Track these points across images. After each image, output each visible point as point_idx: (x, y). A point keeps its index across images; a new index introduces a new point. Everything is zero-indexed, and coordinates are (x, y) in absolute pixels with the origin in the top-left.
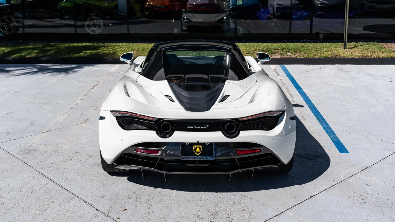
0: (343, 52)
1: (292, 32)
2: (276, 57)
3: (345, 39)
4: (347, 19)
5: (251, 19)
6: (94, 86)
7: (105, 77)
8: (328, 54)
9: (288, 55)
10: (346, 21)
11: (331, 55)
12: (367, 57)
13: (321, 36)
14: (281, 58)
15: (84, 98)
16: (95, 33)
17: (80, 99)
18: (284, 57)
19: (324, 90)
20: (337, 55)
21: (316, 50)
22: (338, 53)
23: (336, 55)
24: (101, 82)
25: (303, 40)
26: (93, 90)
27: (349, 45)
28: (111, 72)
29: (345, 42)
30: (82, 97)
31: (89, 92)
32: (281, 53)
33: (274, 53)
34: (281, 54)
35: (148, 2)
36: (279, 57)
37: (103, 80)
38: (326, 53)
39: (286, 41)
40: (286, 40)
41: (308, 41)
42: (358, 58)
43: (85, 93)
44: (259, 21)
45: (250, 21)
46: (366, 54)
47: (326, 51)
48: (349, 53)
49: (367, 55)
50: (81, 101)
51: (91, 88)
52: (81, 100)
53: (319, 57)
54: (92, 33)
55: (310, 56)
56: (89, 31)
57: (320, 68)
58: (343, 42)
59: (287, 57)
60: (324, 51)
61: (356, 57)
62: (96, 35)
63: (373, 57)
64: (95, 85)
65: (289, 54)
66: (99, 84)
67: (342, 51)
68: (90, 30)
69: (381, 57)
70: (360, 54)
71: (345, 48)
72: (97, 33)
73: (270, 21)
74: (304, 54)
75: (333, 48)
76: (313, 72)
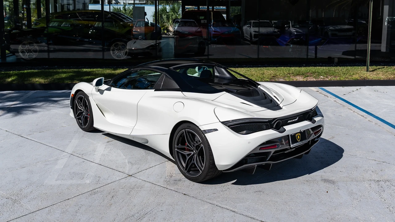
0: (368, 75)
1: (309, 57)
2: (312, 80)
3: (368, 62)
4: (370, 45)
5: (271, 45)
8: (356, 77)
10: (369, 47)
12: (391, 79)
13: (336, 60)
14: (316, 81)
16: (120, 59)
18: (319, 80)
21: (343, 73)
22: (364, 76)
23: (364, 77)
25: (319, 64)
27: (371, 68)
29: (368, 65)
33: (308, 76)
34: (315, 77)
36: (315, 80)
38: (354, 76)
39: (304, 65)
41: (324, 65)
42: (384, 80)
44: (279, 47)
45: (270, 46)
46: (390, 77)
48: (374, 76)
53: (350, 79)
54: (117, 59)
55: (342, 79)
57: (357, 90)
58: (365, 65)
59: (322, 80)
60: (352, 74)
61: (382, 79)
62: (121, 60)
65: (322, 77)
68: (115, 55)
70: (384, 77)
71: (367, 71)
72: (122, 59)
73: (288, 47)
74: (335, 77)
75: (357, 71)
76: (354, 93)
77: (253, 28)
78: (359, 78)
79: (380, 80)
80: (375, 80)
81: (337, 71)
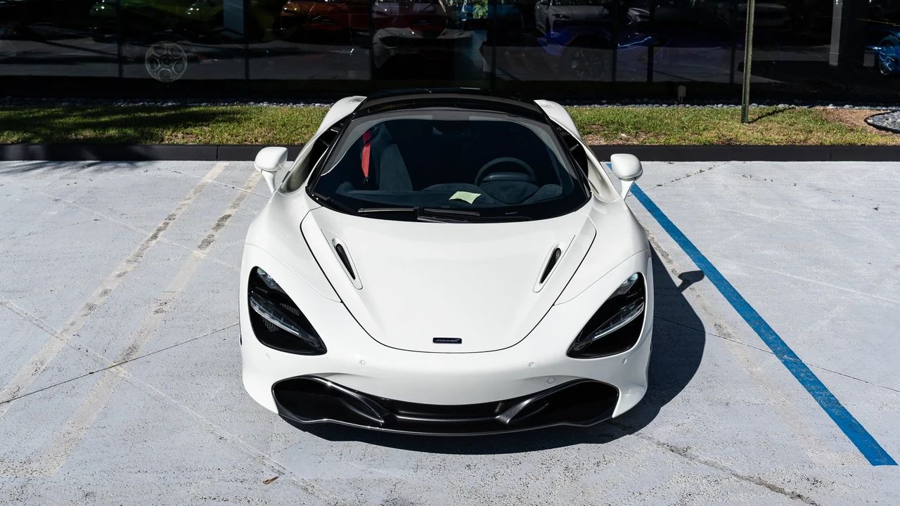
0: (742, 131)
2: (596, 142)
3: (745, 100)
6: (159, 230)
7: (189, 201)
8: (709, 136)
9: (621, 139)
11: (717, 139)
12: (797, 144)
13: (682, 91)
14: (606, 145)
15: (129, 270)
16: (168, 80)
17: (117, 273)
18: (615, 143)
19: (735, 237)
20: (730, 140)
21: (681, 125)
22: (731, 133)
23: (728, 137)
24: (177, 217)
26: (154, 242)
28: (203, 186)
29: (744, 107)
30: (123, 266)
31: (143, 248)
32: (606, 132)
33: (590, 133)
34: (605, 134)
35: (288, 6)
36: (603, 142)
37: (184, 209)
38: (705, 134)
40: (604, 99)
42: (779, 146)
43: (132, 253)
46: (795, 137)
47: (704, 130)
48: (755, 133)
49: (795, 139)
50: (120, 279)
51: (151, 234)
52: (119, 276)
53: (692, 143)
55: (673, 141)
56: (154, 72)
57: (701, 171)
59: (621, 142)
60: (701, 128)
61: (774, 144)
62: (170, 83)
63: (810, 143)
64: (161, 225)
65: (623, 135)
66: (171, 223)
67: (740, 128)
68: (156, 72)
69: (827, 143)
70: (781, 137)
71: (743, 122)
72: (173, 80)
74: (656, 136)
75: (717, 121)
76: (687, 181)
77: (553, 7)
78: (715, 140)
79: (769, 146)
80: (757, 146)
81: (669, 121)
